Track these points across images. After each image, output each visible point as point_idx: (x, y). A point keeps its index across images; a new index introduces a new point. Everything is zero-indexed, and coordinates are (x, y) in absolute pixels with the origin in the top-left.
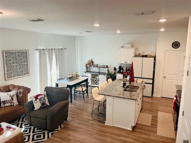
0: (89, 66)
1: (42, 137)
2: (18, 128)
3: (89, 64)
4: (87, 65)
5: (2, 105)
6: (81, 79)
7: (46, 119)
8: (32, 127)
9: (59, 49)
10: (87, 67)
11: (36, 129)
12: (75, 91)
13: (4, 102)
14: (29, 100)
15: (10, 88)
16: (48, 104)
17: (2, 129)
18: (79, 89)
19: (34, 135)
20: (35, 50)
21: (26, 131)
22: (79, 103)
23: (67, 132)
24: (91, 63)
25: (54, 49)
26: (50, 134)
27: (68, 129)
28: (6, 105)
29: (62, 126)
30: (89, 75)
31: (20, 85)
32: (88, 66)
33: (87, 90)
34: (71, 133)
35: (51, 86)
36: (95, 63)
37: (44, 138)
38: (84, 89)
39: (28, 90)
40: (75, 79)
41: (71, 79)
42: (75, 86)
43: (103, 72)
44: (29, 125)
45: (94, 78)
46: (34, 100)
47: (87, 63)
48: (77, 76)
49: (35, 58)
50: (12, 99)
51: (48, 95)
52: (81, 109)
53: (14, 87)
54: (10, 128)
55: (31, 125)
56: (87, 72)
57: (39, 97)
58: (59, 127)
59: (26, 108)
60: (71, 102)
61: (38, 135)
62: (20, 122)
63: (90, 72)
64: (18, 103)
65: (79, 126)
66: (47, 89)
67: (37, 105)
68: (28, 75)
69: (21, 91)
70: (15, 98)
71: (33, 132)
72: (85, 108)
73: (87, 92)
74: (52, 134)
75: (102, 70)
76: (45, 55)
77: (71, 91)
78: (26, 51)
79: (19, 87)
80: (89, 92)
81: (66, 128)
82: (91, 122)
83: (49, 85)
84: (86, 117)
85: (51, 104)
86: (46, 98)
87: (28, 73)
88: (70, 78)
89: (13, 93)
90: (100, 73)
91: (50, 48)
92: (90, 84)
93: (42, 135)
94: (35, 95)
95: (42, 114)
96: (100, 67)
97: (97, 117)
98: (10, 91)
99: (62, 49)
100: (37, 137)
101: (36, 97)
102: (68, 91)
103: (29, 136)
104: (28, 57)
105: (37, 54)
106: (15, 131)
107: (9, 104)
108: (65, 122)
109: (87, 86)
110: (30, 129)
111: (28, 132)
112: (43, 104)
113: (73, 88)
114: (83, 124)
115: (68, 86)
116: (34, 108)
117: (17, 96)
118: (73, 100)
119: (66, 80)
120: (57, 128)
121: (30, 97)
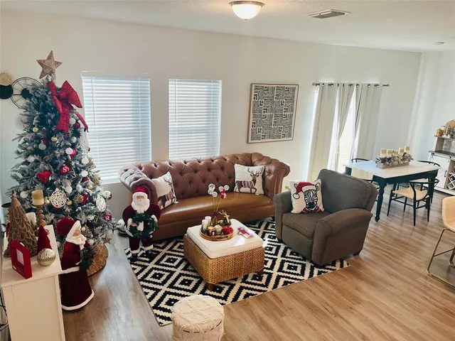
0: (449, 137)
1: (299, 271)
2: (257, 237)
3: (451, 132)
4: (441, 133)
5: (236, 189)
6: (415, 168)
7: (312, 237)
8: (283, 247)
9: (369, 85)
10: (441, 140)
11: (289, 251)
12: (392, 195)
13: (241, 184)
14: (284, 190)
15: (254, 160)
16: (321, 208)
17: (231, 230)
18: (407, 192)
19: (283, 262)
20: (313, 84)
21: (271, 249)
22: (397, 227)
23: (355, 280)
25: (358, 85)
26: (316, 271)
27: (359, 277)
28: (243, 189)
29: (345, 265)
30: (443, 163)
31: (272, 157)
32: (444, 136)
33: (428, 201)
34: (363, 286)
35: (334, 170)
37: (303, 274)
38: (421, 195)
39: (283, 170)
40: (399, 165)
41: (386, 162)
42: (396, 181)
44: (276, 240)
46: (293, 191)
47: (443, 129)
48: (406, 159)
49: (309, 104)
50: (254, 181)
51: (324, 188)
52: (403, 245)
53: (261, 158)
54: (244, 232)
55: (280, 241)
56: (439, 151)
57: (305, 189)
58: (338, 264)
59: (277, 205)
60: (377, 219)
61: (291, 264)
62: (262, 229)
63: (447, 153)
64: (262, 192)
65: (389, 279)
66: (326, 175)
67: (298, 205)
68: (290, 139)
69: (273, 168)
70: (259, 180)
71: (283, 255)
72: (412, 243)
73: (428, 207)
74: (320, 273)
76: (332, 97)
77: (382, 192)
78: (294, 86)
79: (270, 161)
80: (433, 206)
81: (355, 272)
82: (422, 280)
83: (330, 167)
84: (414, 266)
85: (328, 210)
86: (319, 193)
87: (290, 136)
88: (384, 160)
89: (257, 169)
91: (347, 82)
92: (440, 186)
93: (299, 267)
94: (298, 181)
95: (307, 224)
97: (444, 274)
98: (252, 165)
99: (376, 85)
100: (289, 267)
102: (373, 190)
103: (274, 260)
104: (295, 99)
105: (316, 93)
106: (251, 240)
107: (247, 190)
108: (353, 258)
109: (431, 191)
110: (278, 247)
111: (273, 252)
112: (311, 205)
113: (388, 189)
114: (396, 276)
115: (375, 178)
116: (292, 208)
117: (264, 177)
118: (383, 216)
119: (372, 162)
120: (334, 264)
121: (287, 184)
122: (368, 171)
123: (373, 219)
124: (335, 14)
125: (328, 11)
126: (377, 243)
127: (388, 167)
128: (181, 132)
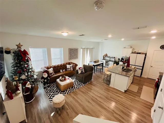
1: (80, 85)
2: (72, 80)
3: (105, 56)
4: (104, 56)
5: (67, 70)
6: (100, 63)
7: (82, 78)
8: (77, 80)
10: (104, 57)
11: (78, 81)
12: (96, 68)
13: (68, 69)
14: (77, 69)
15: (71, 63)
16: (84, 72)
17: (66, 79)
18: (99, 67)
19: (77, 84)
20: (81, 48)
21: (75, 81)
22: (98, 74)
23: (91, 85)
24: (106, 55)
25: (89, 48)
26: (84, 84)
27: (92, 84)
28: (68, 70)
29: (89, 83)
30: (104, 61)
31: (74, 63)
33: (102, 68)
34: (92, 86)
35: (86, 64)
36: (108, 56)
37: (81, 86)
38: (101, 67)
39: (76, 65)
40: (97, 62)
41: (95, 62)
42: (97, 65)
43: (112, 60)
45: (107, 63)
46: (78, 69)
48: (98, 61)
49: (80, 52)
50: (71, 68)
51: (84, 68)
52: (99, 77)
53: (72, 63)
54: (69, 79)
55: (77, 79)
56: (104, 59)
57: (80, 69)
58: (88, 82)
59: (75, 72)
60: (94, 73)
62: (73, 77)
64: (73, 70)
65: (97, 84)
66: (84, 66)
67: (80, 72)
69: (74, 65)
70: (72, 67)
71: (77, 82)
72: (100, 77)
73: (102, 69)
74: (84, 85)
75: (111, 59)
76: (85, 51)
77: (95, 68)
78: (77, 49)
79: (74, 64)
80: (103, 69)
81: (91, 84)
82: (102, 83)
84: (101, 81)
85: (85, 72)
86: (83, 69)
87: (77, 58)
88: (94, 62)
89: (71, 65)
90: (110, 61)
91: (87, 48)
92: (104, 65)
93: (80, 84)
94: (79, 67)
95: (81, 76)
96: (111, 58)
97: (106, 82)
98: (70, 64)
99: (92, 48)
100: (79, 85)
101: (79, 68)
102: (93, 67)
103: (76, 83)
104: (78, 51)
105: (82, 50)
106: (70, 80)
107: (70, 70)
108: (90, 81)
109: (103, 66)
110: (76, 81)
111: (75, 82)
112: (82, 72)
113: (96, 67)
114: (98, 83)
115: (93, 65)
116: (78, 73)
117: (73, 67)
118: (95, 72)
119: (93, 62)
120: (87, 83)
121: (77, 68)
122: (92, 64)
123: (93, 73)
124: (83, 35)
125: (81, 34)
126: (94, 77)
127: (95, 63)
128: (54, 59)
